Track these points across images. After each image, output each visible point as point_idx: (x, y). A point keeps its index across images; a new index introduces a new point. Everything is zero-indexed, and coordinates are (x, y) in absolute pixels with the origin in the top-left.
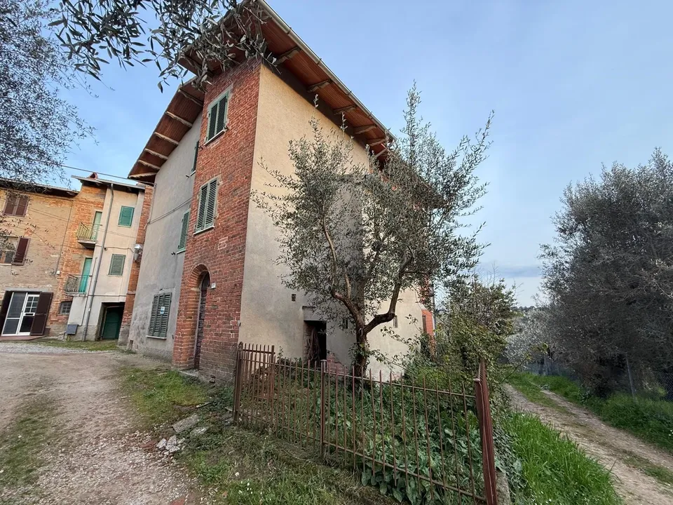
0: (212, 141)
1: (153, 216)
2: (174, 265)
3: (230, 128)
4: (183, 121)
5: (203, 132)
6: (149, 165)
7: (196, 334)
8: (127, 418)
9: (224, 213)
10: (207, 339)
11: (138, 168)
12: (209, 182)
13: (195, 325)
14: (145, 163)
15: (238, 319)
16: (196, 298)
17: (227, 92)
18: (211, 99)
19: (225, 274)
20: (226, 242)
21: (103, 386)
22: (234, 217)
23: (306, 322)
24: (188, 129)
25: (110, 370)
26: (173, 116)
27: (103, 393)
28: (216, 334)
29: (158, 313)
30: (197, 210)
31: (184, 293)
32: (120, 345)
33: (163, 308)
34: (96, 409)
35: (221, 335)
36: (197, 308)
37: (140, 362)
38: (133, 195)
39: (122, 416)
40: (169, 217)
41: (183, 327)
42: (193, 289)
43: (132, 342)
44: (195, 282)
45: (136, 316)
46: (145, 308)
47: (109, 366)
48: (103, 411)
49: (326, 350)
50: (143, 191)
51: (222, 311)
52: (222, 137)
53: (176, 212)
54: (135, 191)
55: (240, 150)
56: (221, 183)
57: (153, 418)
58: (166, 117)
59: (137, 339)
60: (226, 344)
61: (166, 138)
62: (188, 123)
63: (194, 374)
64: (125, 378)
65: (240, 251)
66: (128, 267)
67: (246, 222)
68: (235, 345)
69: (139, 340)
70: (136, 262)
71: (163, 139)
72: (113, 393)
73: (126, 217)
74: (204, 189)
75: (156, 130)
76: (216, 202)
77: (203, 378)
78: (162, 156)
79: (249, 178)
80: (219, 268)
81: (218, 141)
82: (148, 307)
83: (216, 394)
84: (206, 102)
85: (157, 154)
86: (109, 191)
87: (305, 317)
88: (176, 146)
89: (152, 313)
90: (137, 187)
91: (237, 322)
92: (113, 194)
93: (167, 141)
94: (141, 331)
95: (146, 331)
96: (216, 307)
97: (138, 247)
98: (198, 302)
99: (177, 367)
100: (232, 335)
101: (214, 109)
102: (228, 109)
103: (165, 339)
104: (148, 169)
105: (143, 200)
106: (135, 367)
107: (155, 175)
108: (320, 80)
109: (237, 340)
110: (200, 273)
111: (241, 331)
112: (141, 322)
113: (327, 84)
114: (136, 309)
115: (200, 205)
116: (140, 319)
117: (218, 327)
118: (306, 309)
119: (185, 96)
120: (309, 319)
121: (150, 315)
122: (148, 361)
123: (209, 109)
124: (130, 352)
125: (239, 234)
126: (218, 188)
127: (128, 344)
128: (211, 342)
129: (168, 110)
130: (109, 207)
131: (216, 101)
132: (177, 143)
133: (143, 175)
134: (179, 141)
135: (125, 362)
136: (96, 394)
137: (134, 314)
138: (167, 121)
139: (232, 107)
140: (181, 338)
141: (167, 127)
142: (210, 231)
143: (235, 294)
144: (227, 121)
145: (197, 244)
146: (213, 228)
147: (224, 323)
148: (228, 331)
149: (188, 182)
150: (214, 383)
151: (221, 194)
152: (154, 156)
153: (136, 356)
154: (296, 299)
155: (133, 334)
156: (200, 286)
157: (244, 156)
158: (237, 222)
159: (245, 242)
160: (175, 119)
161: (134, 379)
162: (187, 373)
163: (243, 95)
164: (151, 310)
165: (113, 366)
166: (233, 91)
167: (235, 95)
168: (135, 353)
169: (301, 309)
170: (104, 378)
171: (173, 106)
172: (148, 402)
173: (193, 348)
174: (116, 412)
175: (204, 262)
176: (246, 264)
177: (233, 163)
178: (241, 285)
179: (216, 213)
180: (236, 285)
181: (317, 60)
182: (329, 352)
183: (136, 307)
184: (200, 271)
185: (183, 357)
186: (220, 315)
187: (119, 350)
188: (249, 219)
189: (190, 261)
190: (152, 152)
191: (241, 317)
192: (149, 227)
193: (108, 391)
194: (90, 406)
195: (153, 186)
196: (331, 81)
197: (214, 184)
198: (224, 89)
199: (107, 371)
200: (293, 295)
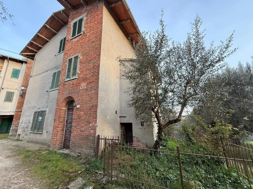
0: (74, 38)
1: (33, 74)
2: (47, 96)
3: (86, 32)
4: (53, 30)
5: (68, 34)
6: (32, 49)
7: (65, 131)
8: (34, 185)
9: (84, 71)
10: (74, 133)
11: (26, 50)
12: (73, 57)
13: (64, 126)
14: (30, 48)
15: (96, 123)
16: (65, 113)
17: (84, 16)
18: (73, 19)
19: (86, 100)
20: (86, 85)
21: (9, 163)
22: (90, 73)
23: (121, 123)
24: (55, 34)
25: (10, 152)
26: (48, 27)
27: (11, 168)
28: (81, 131)
29: (37, 120)
30: (66, 70)
31: (58, 110)
32: (10, 136)
33: (40, 118)
34: (10, 180)
35: (84, 131)
36: (65, 118)
37: (27, 146)
38: (20, 64)
39: (30, 184)
40: (44, 74)
41: (58, 127)
42: (63, 108)
43: (19, 135)
44: (64, 104)
45: (22, 122)
46: (28, 118)
47: (9, 149)
48: (16, 182)
49: (132, 136)
50: (26, 63)
51: (85, 119)
52: (80, 36)
53: (48, 72)
54: (21, 62)
55: (92, 42)
56: (81, 57)
57: (53, 183)
58: (44, 27)
59: (23, 133)
60: (88, 136)
61: (43, 37)
62: (55, 32)
63: (66, 151)
64: (22, 156)
65: (95, 90)
66: (16, 98)
67: (98, 76)
68: (94, 136)
69: (24, 134)
70: (21, 95)
71: (41, 37)
72: (18, 168)
73: (16, 74)
74: (70, 60)
75: (38, 32)
76: (78, 66)
77: (72, 154)
78: (40, 46)
79: (100, 55)
80: (82, 98)
81: (78, 38)
82: (30, 117)
83: (86, 163)
84: (70, 20)
85: (37, 44)
86: (6, 61)
87: (120, 121)
88: (48, 42)
89: (33, 120)
90: (22, 60)
91: (95, 125)
92: (8, 62)
93: (43, 39)
94: (26, 129)
95: (29, 129)
96: (80, 117)
97: (23, 88)
98: (65, 114)
99: (54, 148)
100: (92, 132)
101: (75, 24)
102: (84, 24)
103: (42, 133)
104: (32, 51)
105: (26, 66)
106: (26, 149)
107: (35, 55)
108: (126, 19)
109: (95, 134)
110: (68, 100)
111: (98, 129)
112: (26, 125)
113: (129, 21)
114: (22, 118)
115: (67, 67)
116: (25, 123)
117: (82, 127)
118: (121, 118)
119: (56, 18)
120: (122, 122)
121: (31, 121)
122: (31, 145)
123: (72, 24)
124: (18, 140)
125: (94, 81)
126: (79, 60)
127: (17, 136)
128: (77, 135)
129: (46, 23)
130: (5, 68)
131: (77, 20)
132: (49, 40)
133: (28, 54)
134: (50, 39)
135: (17, 146)
136: (6, 169)
137: (21, 121)
138: (45, 29)
139: (87, 23)
140: (57, 133)
141: (44, 32)
142: (75, 80)
143: (93, 111)
144: (83, 29)
145: (66, 86)
146: (76, 78)
147: (86, 125)
148: (89, 129)
149: (55, 58)
150: (80, 156)
151: (81, 62)
152: (35, 45)
153: (22, 142)
154: (117, 113)
155: (20, 131)
156: (67, 107)
157: (95, 45)
158: (92, 76)
159: (98, 85)
160: (49, 29)
161: (28, 157)
162: (61, 151)
163: (93, 18)
164: (32, 119)
165: (11, 149)
166: (86, 16)
167: (88, 18)
168: (21, 141)
169: (119, 118)
170: (8, 157)
171: (49, 22)
172: (45, 171)
173: (63, 138)
174: (25, 181)
175: (72, 95)
176: (99, 96)
177: (88, 48)
178: (96, 106)
179: (78, 71)
180: (93, 106)
181: (128, 9)
182: (134, 137)
183: (23, 117)
184: (68, 99)
185: (58, 142)
186: (83, 121)
187: (10, 139)
188: (100, 74)
189: (62, 94)
190: (35, 43)
191: (97, 122)
192: (31, 79)
193: (14, 166)
194: (5, 178)
195: (33, 59)
196: (131, 20)
197: (76, 58)
198: (81, 15)
199: (8, 153)
200: (116, 111)
